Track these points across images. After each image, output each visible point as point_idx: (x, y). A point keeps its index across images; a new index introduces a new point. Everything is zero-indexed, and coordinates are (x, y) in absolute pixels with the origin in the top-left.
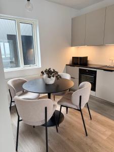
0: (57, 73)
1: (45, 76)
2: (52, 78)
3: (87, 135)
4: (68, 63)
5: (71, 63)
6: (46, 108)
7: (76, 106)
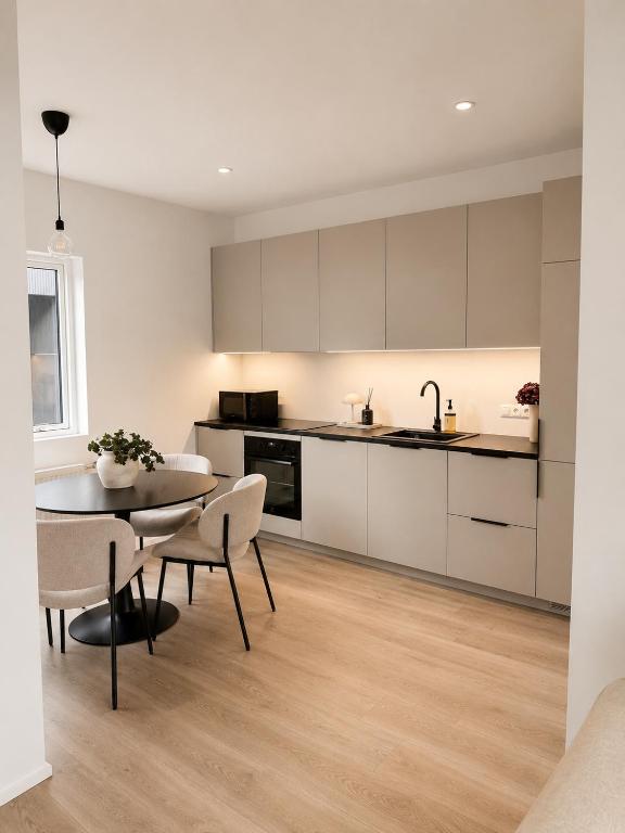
0: (147, 446)
1: (105, 458)
2: (130, 462)
3: (248, 648)
4: (204, 418)
5: (215, 416)
6: (113, 545)
7: (212, 549)
